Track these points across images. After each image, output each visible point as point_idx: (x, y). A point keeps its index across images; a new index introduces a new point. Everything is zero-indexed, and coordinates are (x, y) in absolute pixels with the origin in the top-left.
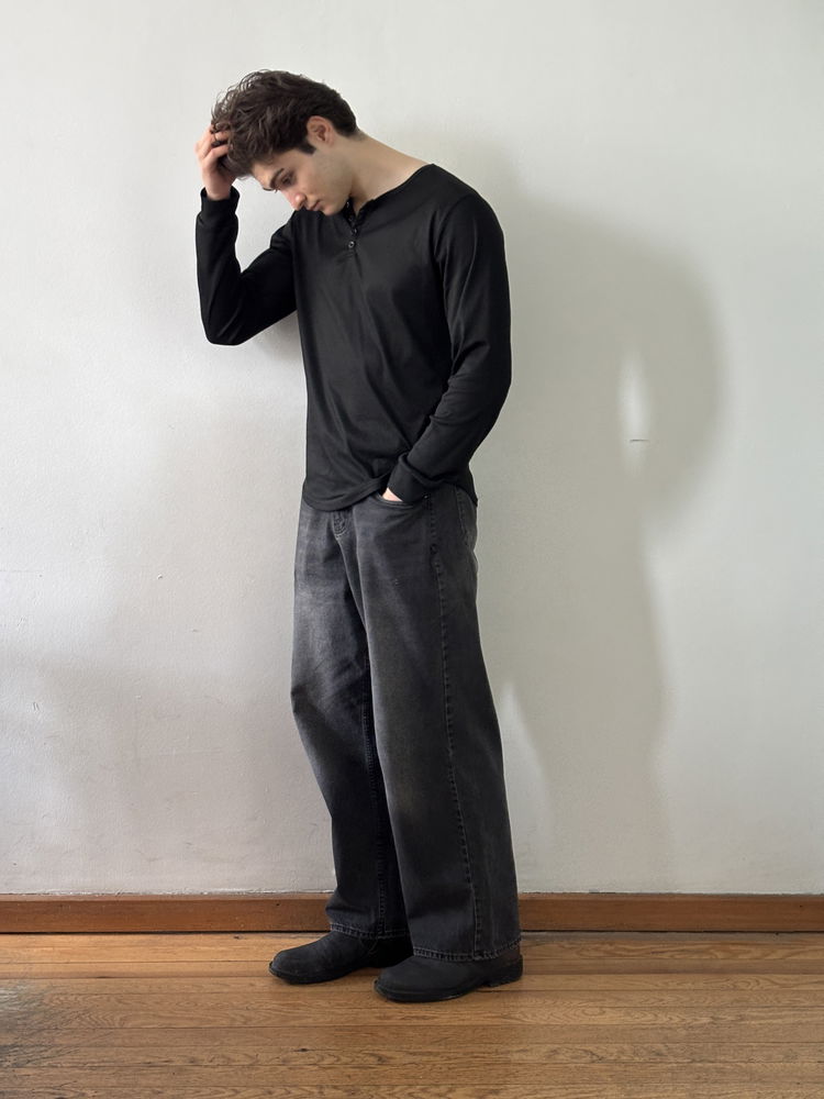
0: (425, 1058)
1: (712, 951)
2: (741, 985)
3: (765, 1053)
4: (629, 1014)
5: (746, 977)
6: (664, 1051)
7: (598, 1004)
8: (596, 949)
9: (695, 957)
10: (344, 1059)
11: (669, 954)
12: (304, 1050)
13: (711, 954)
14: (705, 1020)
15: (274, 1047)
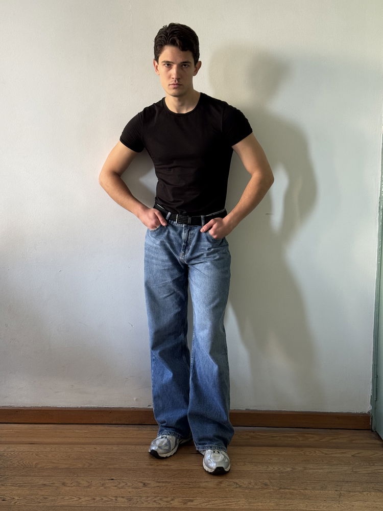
0: (164, 484)
2: (308, 453)
3: (313, 485)
4: (256, 466)
5: (310, 449)
6: (269, 483)
7: (244, 460)
10: (129, 484)
12: (112, 479)
13: (297, 438)
15: (100, 478)
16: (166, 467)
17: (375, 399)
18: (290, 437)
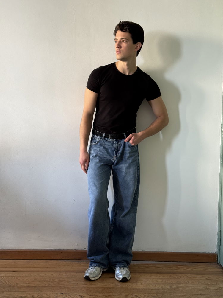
0: (93, 297)
2: (179, 277)
5: (181, 275)
7: (141, 282)
8: (143, 266)
9: (169, 269)
10: (72, 296)
11: (162, 268)
12: (62, 294)
13: (173, 268)
15: (54, 293)
16: (95, 286)
17: (219, 245)
18: (169, 267)
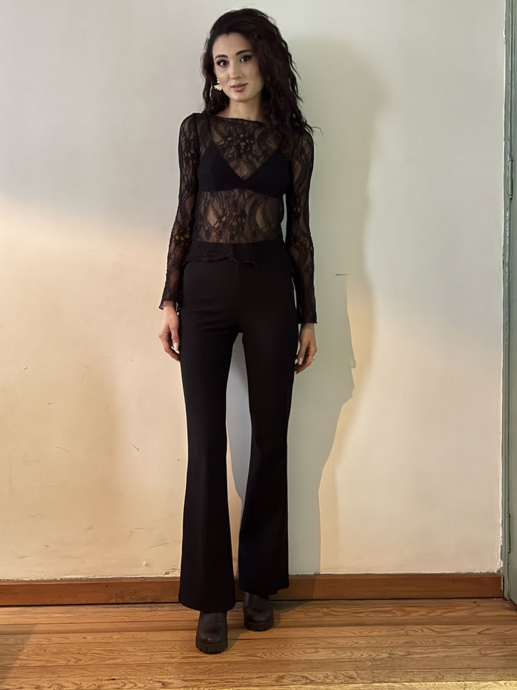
1: (394, 611)
2: (412, 633)
4: (334, 652)
5: (415, 628)
6: (355, 675)
7: (314, 646)
8: (318, 612)
9: (383, 615)
10: (140, 685)
11: (366, 613)
12: (114, 679)
13: (393, 613)
14: (385, 655)
17: (507, 551)
18: (383, 612)
